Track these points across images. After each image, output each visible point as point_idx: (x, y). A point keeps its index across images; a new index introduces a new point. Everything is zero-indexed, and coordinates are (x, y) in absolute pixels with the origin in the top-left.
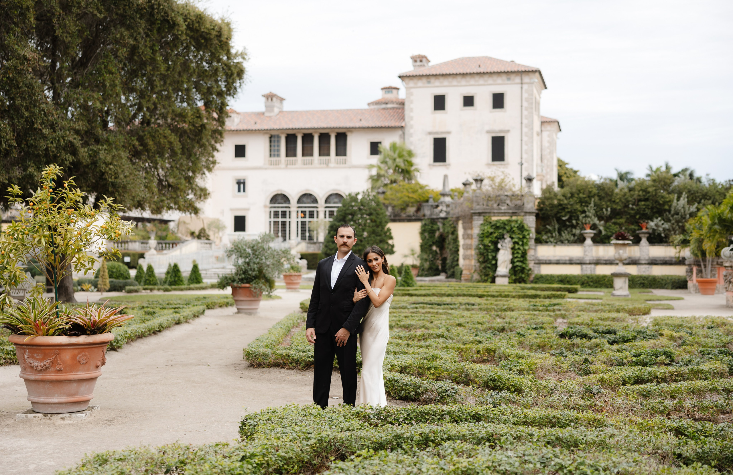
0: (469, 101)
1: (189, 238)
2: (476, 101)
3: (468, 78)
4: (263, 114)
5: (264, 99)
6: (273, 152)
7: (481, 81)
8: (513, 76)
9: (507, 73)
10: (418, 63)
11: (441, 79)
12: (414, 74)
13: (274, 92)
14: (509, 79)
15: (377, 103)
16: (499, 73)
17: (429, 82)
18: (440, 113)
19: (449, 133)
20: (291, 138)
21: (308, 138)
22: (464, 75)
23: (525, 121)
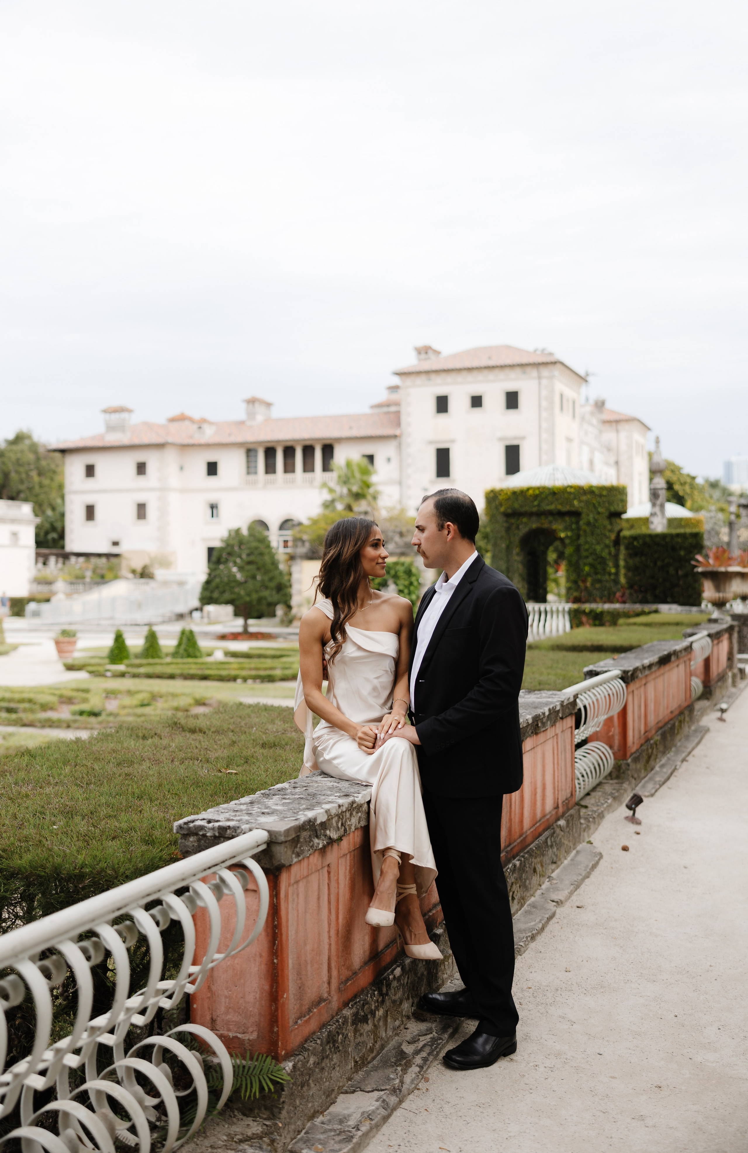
0: (477, 402)
1: (131, 576)
2: (485, 401)
3: (475, 373)
4: (242, 423)
5: (244, 405)
6: (250, 469)
7: (490, 376)
8: (528, 369)
9: (522, 366)
10: (423, 356)
11: (444, 375)
12: (418, 369)
13: (259, 395)
14: (525, 373)
15: (379, 406)
16: (512, 366)
17: (429, 379)
18: (442, 416)
19: (453, 441)
20: (270, 452)
21: (289, 451)
22: (470, 370)
23: (544, 425)
